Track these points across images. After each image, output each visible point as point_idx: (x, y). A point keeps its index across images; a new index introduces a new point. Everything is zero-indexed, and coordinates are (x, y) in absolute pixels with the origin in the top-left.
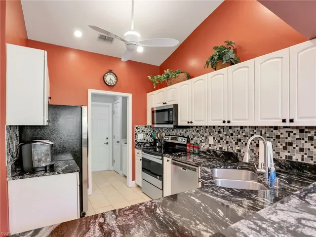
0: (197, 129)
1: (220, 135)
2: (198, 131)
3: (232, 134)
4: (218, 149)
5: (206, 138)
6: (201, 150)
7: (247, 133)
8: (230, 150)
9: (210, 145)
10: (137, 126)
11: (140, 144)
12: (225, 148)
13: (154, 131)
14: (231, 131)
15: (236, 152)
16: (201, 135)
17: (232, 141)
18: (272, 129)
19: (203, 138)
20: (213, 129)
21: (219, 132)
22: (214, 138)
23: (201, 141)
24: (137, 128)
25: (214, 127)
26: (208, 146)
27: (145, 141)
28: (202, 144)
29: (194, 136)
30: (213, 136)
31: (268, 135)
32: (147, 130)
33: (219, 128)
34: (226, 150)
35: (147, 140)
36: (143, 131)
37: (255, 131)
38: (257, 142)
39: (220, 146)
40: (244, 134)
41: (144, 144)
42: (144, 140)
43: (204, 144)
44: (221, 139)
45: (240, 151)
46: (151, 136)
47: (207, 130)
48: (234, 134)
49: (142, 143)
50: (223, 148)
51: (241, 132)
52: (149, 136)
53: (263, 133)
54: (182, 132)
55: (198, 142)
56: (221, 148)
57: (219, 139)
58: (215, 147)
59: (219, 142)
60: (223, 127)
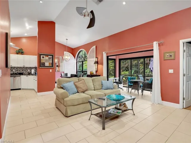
7: (25, 68)
8: (21, 72)
9: (13, 72)
12: (19, 72)
14: (21, 68)
17: (21, 70)
22: (15, 70)
25: (15, 67)
31: (29, 69)
38: (27, 70)
44: (18, 70)
51: (23, 68)
58: (16, 72)
60: (18, 67)
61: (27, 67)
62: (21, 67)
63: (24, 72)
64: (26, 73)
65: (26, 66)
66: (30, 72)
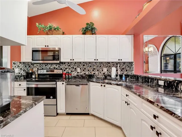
0: (69, 64)
1: (84, 67)
2: (69, 66)
3: (91, 66)
4: (83, 74)
5: (76, 69)
6: (73, 76)
7: (98, 65)
8: (90, 74)
9: (78, 73)
10: (14, 62)
11: (17, 77)
12: (87, 73)
13: (25, 66)
14: (90, 65)
15: (93, 74)
16: (71, 68)
17: (91, 69)
18: (108, 63)
19: (73, 69)
20: (80, 64)
21: (83, 66)
22: (81, 69)
23: (72, 71)
24: (14, 63)
25: (80, 63)
26: (77, 73)
27: (20, 75)
28: (73, 72)
29: (66, 69)
30: (80, 68)
31: (106, 66)
32: (21, 66)
33: (84, 64)
34: (88, 74)
35: (21, 74)
36: (18, 66)
37: (101, 64)
38: (102, 69)
39: (85, 72)
40: (97, 66)
41: (20, 77)
42: (19, 73)
43: (74, 72)
44: (85, 69)
45: (95, 73)
46: (24, 71)
47: (76, 64)
48: (92, 66)
49: (18, 76)
50: (86, 73)
51: (95, 65)
52: (23, 71)
53: (105, 65)
54: (56, 67)
55: (70, 72)
56: (85, 73)
57: (84, 69)
58: (82, 73)
59: (83, 70)
60: (86, 63)
61: (102, 63)
62: (90, 63)
63: (97, 73)
64: (101, 76)
65: (99, 61)
66: (106, 73)
